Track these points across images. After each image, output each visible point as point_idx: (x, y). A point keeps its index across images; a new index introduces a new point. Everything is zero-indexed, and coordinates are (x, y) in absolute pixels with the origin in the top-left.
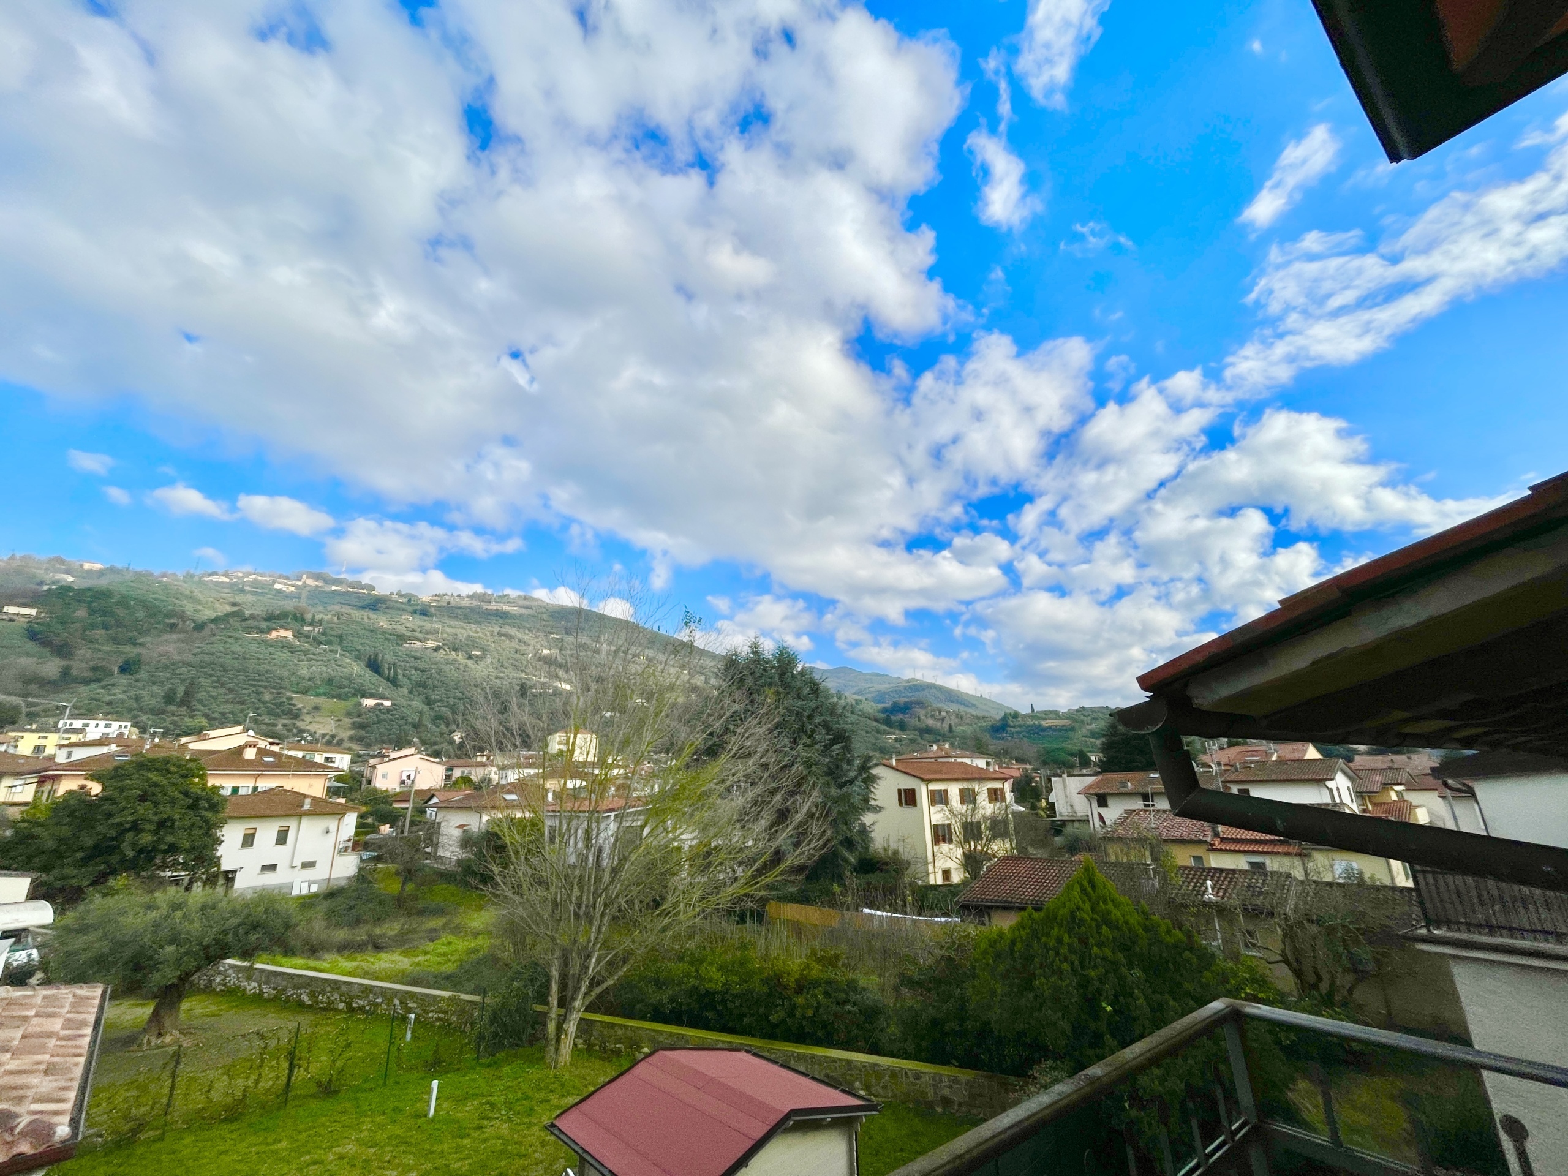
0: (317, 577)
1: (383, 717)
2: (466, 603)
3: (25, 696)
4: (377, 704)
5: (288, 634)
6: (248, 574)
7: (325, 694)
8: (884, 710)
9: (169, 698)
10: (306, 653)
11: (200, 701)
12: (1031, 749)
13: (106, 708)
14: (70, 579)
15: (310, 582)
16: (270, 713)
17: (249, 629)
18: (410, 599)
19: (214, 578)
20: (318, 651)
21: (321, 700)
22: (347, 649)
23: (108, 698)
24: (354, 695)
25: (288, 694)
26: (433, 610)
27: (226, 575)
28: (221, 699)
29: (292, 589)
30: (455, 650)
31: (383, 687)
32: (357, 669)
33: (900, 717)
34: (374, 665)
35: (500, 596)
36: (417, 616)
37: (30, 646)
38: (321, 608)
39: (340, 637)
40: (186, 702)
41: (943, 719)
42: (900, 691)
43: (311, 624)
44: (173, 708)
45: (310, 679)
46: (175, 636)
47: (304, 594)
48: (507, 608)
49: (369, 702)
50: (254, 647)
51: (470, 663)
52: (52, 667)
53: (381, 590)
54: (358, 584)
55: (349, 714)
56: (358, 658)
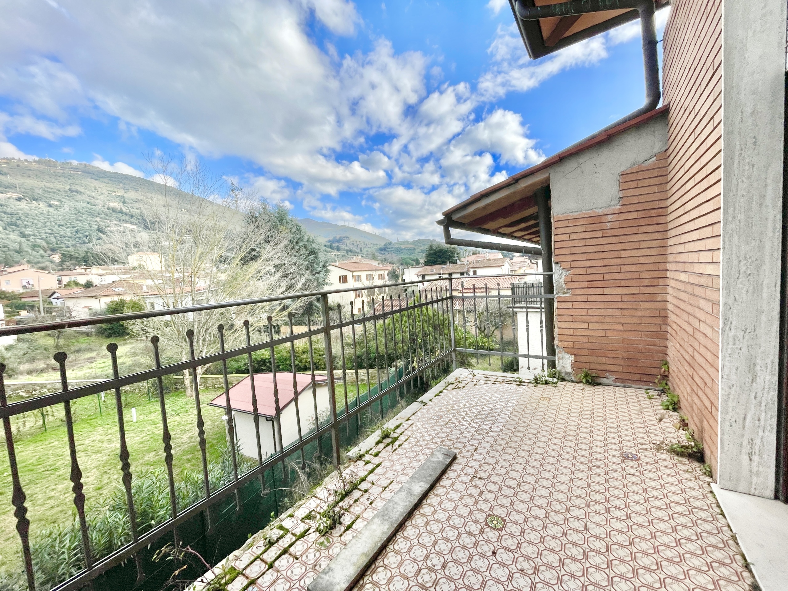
8: (329, 241)
12: (396, 258)
33: (336, 244)
41: (357, 245)
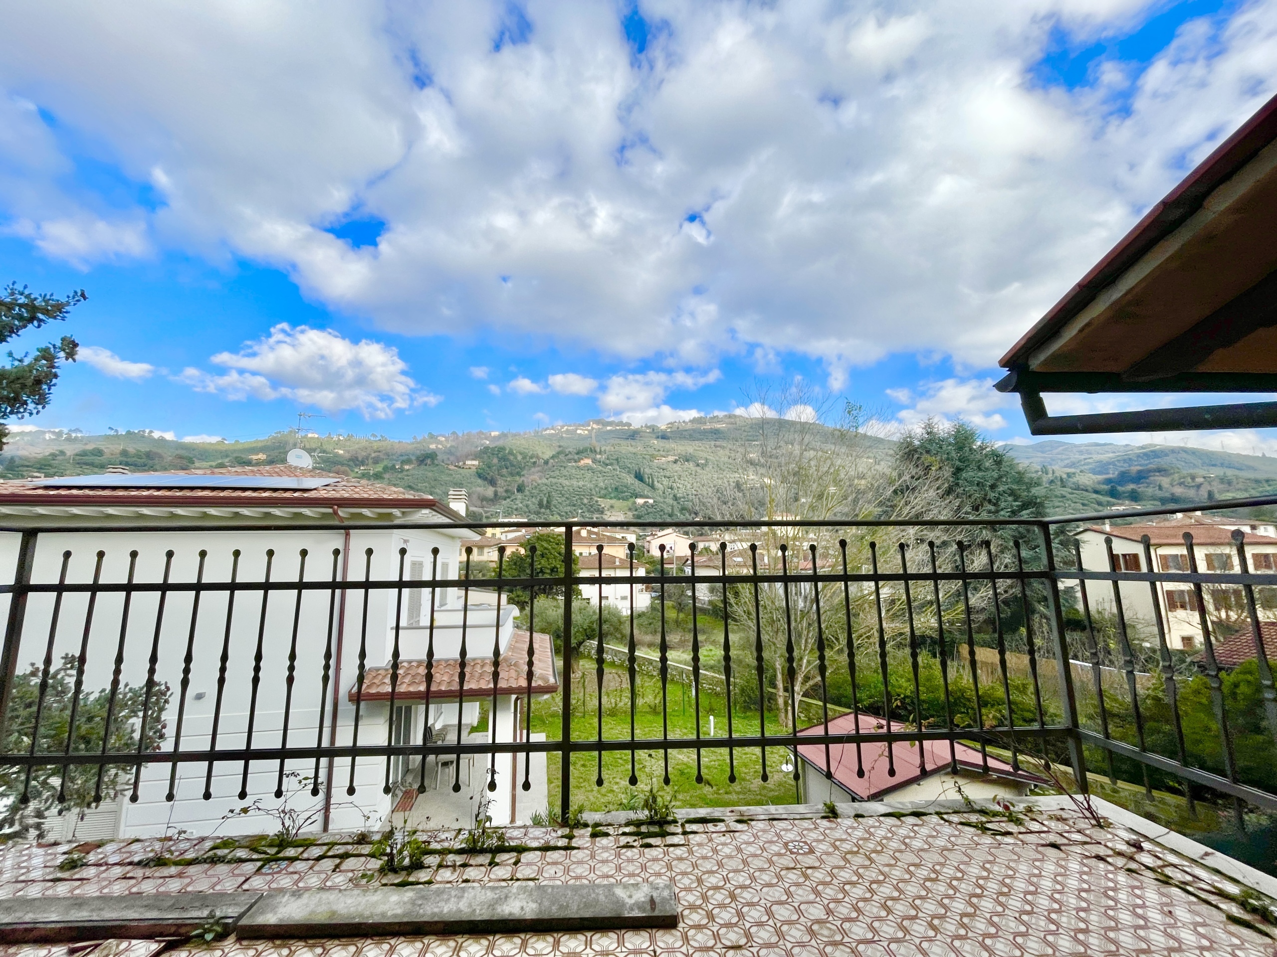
0: (598, 422)
1: (650, 510)
2: (689, 426)
3: (483, 507)
4: (646, 502)
5: (588, 461)
6: (562, 427)
7: (615, 497)
8: (1108, 481)
9: (541, 505)
10: (600, 472)
11: (555, 506)
13: (515, 512)
14: (488, 442)
15: (595, 426)
16: (589, 511)
17: (569, 460)
18: (653, 429)
19: (548, 432)
20: (606, 470)
21: (613, 501)
22: (624, 468)
23: (515, 507)
24: (631, 497)
25: (596, 499)
26: (669, 435)
27: (553, 429)
28: (564, 504)
29: (586, 432)
30: (687, 461)
31: (647, 491)
32: (630, 480)
33: (1131, 486)
34: (639, 477)
35: (711, 418)
36: (660, 440)
37: (479, 481)
38: (603, 443)
39: (617, 459)
40: (548, 507)
41: (1199, 486)
42: (1130, 459)
43: (600, 453)
44: (543, 510)
45: (606, 488)
46: (537, 469)
47: (593, 435)
48: (718, 426)
49: (640, 501)
50: (574, 471)
51: (698, 469)
52: (490, 492)
53: (635, 426)
54: (621, 423)
55: (630, 509)
56: (629, 472)
